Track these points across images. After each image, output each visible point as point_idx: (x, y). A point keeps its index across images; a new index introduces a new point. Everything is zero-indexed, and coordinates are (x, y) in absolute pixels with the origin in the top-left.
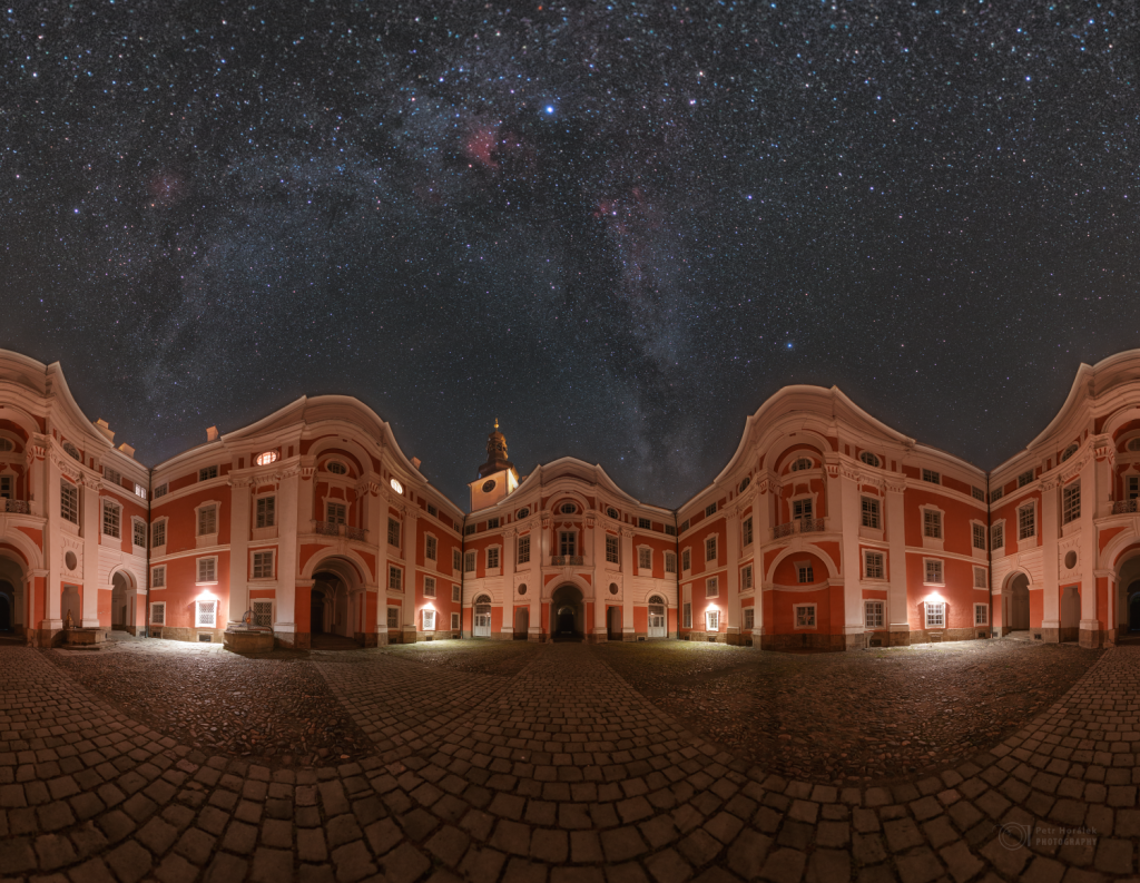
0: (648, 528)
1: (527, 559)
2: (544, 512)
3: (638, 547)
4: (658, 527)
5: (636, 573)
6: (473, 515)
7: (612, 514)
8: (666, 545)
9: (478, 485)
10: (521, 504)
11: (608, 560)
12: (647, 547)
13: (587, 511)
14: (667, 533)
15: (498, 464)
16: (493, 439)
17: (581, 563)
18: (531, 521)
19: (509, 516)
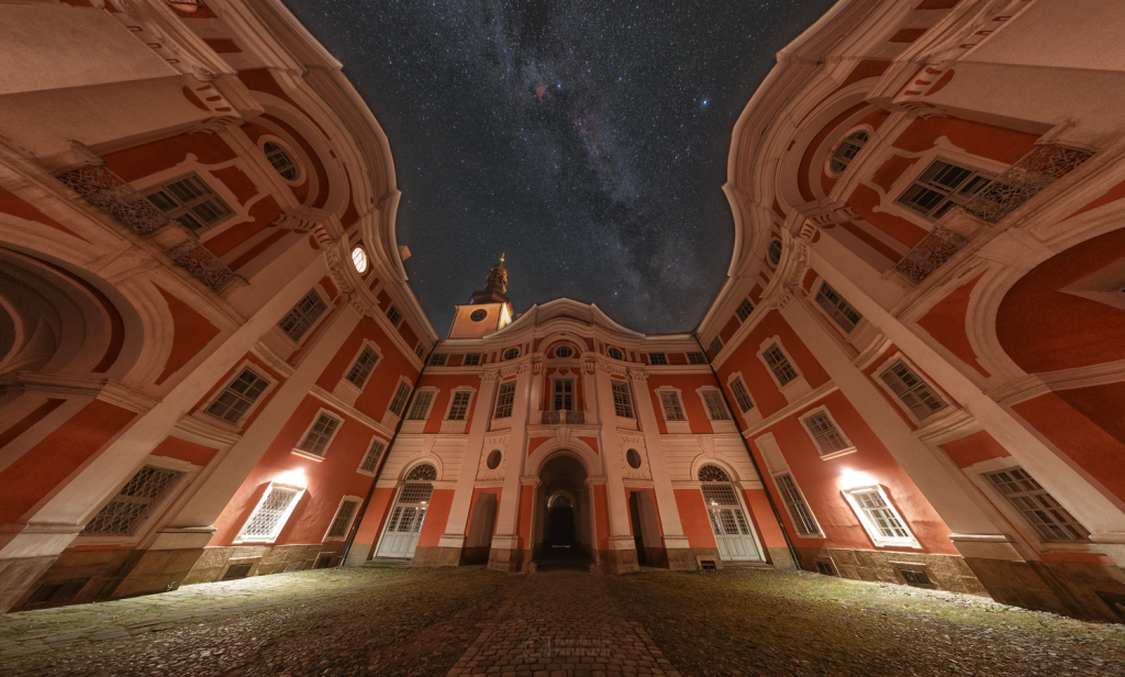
0: (664, 363)
1: (508, 413)
2: (536, 355)
3: (657, 391)
4: (678, 359)
5: (663, 431)
6: (449, 342)
7: (615, 354)
8: (698, 380)
9: (466, 310)
10: (511, 343)
11: (618, 414)
12: (670, 389)
13: (585, 354)
14: (693, 362)
15: (494, 296)
16: (496, 270)
17: (581, 421)
18: (520, 364)
19: (495, 354)
